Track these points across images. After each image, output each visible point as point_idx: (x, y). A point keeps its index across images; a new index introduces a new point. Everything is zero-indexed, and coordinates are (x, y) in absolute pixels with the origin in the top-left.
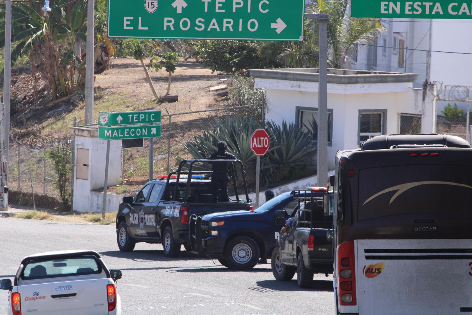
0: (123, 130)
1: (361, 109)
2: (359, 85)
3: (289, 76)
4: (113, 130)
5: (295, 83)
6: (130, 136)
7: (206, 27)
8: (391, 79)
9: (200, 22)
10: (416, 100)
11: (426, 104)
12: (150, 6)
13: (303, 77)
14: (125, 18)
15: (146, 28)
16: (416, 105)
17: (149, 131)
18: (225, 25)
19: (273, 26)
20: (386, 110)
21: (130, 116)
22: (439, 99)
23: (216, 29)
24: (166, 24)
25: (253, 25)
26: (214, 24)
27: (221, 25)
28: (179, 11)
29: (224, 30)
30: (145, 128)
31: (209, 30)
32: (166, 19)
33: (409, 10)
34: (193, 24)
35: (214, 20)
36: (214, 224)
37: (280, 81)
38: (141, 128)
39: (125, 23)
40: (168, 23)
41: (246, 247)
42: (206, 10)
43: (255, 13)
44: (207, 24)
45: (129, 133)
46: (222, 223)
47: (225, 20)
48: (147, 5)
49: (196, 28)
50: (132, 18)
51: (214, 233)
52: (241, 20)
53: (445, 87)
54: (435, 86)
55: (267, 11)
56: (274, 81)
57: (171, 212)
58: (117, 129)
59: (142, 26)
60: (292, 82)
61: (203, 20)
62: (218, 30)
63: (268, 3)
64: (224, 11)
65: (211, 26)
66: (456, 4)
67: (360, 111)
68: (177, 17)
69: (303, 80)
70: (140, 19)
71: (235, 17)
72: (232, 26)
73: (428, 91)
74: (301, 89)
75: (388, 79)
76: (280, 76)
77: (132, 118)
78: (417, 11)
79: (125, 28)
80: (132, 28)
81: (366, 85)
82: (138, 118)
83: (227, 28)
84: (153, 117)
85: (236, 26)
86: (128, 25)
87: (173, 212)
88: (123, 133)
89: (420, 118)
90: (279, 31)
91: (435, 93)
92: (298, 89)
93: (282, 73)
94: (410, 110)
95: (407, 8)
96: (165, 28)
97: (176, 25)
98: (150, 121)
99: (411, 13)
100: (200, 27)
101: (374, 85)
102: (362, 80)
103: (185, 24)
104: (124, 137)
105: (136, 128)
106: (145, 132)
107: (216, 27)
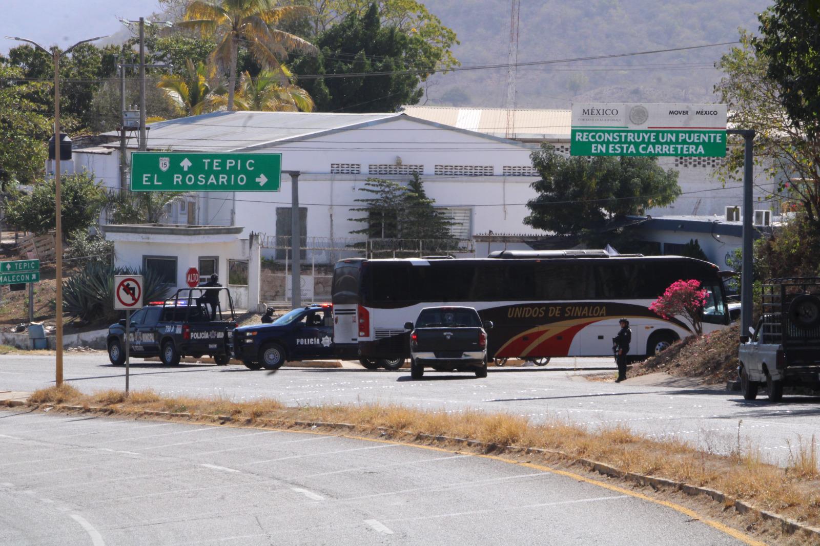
0: (11, 276)
1: (201, 255)
2: (201, 236)
3: (139, 230)
4: (3, 276)
5: (144, 236)
6: (16, 281)
7: (206, 182)
8: (225, 231)
9: (201, 177)
10: (244, 248)
11: (253, 251)
12: (164, 166)
13: (152, 231)
14: (145, 175)
15: (161, 183)
16: (244, 253)
17: (31, 277)
18: (221, 180)
19: (257, 180)
20: (218, 257)
21: (16, 264)
22: (263, 247)
23: (214, 183)
24: (175, 180)
25: (242, 180)
26: (212, 179)
27: (217, 180)
28: (186, 169)
29: (220, 183)
30: (27, 274)
31: (208, 184)
32: (175, 176)
33: (612, 150)
34: (196, 180)
35: (212, 176)
36: (248, 334)
37: (130, 234)
38: (25, 274)
39: (145, 179)
40: (177, 178)
41: (275, 351)
42: (206, 168)
43: (244, 170)
44: (207, 179)
45: (15, 278)
46: (255, 333)
47: (221, 176)
48: (161, 165)
49: (199, 183)
50: (149, 175)
51: (248, 341)
52: (233, 176)
53: (268, 237)
54: (259, 237)
55: (253, 168)
56: (125, 234)
57: (173, 330)
58: (7, 276)
59: (157, 182)
60: (141, 235)
61: (204, 176)
62: (216, 184)
63: (253, 162)
64: (220, 169)
65: (210, 181)
66: (645, 146)
67: (200, 258)
68: (184, 174)
69: (152, 233)
70: (156, 175)
71: (228, 174)
72: (227, 181)
73: (254, 241)
74: (150, 241)
75: (222, 231)
76: (130, 230)
77: (18, 266)
78: (617, 150)
79: (144, 183)
80: (149, 183)
81: (206, 236)
82: (22, 266)
83: (223, 182)
84: (33, 265)
85: (229, 180)
86: (146, 181)
87: (175, 330)
88: (11, 279)
89: (246, 264)
90: (262, 184)
91: (260, 242)
92: (147, 241)
93: (132, 228)
94: (238, 256)
95: (611, 148)
96: (175, 183)
97: (183, 181)
98: (31, 268)
99: (613, 152)
100: (201, 182)
101: (211, 236)
102: (203, 232)
103: (190, 179)
104: (12, 282)
105: (20, 275)
106: (27, 278)
107: (214, 181)
